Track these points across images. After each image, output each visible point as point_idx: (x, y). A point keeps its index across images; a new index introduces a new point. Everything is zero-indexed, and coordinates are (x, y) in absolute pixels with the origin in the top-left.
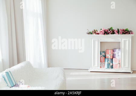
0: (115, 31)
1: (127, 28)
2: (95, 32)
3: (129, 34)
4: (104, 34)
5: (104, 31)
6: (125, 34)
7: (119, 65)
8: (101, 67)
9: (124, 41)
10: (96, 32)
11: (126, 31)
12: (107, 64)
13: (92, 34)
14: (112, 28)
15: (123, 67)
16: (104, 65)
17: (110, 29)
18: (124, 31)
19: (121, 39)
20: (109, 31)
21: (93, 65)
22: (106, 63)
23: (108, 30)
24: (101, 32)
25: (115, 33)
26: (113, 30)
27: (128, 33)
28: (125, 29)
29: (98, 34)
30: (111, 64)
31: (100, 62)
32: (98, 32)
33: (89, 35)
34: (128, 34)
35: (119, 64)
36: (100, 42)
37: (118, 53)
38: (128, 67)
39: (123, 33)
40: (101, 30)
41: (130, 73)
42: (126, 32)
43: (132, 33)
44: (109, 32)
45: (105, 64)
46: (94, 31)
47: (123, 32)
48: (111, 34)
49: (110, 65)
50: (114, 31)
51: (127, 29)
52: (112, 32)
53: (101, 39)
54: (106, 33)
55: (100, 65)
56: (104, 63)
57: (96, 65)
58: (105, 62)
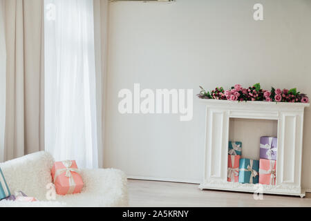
0: (265, 94)
1: (293, 88)
2: (218, 94)
3: (299, 101)
4: (239, 99)
5: (239, 92)
6: (288, 101)
7: (272, 176)
8: (229, 179)
9: (286, 117)
10: (220, 94)
11: (291, 94)
12: (245, 172)
13: (210, 98)
14: (258, 85)
15: (282, 181)
16: (237, 174)
17: (254, 88)
18: (286, 94)
19: (279, 113)
20: (252, 91)
21: (210, 174)
22: (243, 170)
23: (249, 90)
24: (232, 94)
25: (265, 99)
26: (261, 91)
27: (297, 100)
28: (289, 88)
29: (224, 98)
30: (255, 173)
31: (229, 167)
32: (226, 94)
33: (204, 100)
34: (296, 102)
35: (274, 173)
36: (230, 118)
37: (272, 147)
38: (295, 182)
39: (284, 100)
40: (232, 91)
41: (299, 197)
42: (291, 96)
43: (305, 100)
44: (252, 95)
45: (239, 172)
46: (215, 90)
47: (284, 96)
48: (256, 100)
49: (252, 176)
50: (263, 94)
51: (294, 90)
52: (257, 95)
53: (231, 112)
54: (243, 96)
55: (228, 174)
56: (237, 169)
57: (219, 174)
58: (240, 168)
